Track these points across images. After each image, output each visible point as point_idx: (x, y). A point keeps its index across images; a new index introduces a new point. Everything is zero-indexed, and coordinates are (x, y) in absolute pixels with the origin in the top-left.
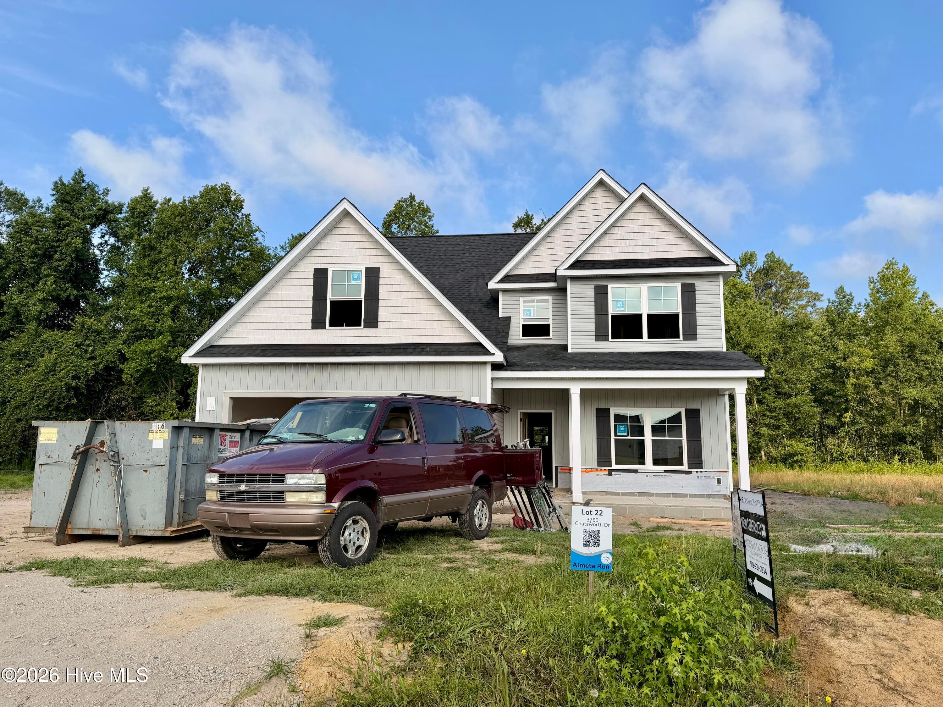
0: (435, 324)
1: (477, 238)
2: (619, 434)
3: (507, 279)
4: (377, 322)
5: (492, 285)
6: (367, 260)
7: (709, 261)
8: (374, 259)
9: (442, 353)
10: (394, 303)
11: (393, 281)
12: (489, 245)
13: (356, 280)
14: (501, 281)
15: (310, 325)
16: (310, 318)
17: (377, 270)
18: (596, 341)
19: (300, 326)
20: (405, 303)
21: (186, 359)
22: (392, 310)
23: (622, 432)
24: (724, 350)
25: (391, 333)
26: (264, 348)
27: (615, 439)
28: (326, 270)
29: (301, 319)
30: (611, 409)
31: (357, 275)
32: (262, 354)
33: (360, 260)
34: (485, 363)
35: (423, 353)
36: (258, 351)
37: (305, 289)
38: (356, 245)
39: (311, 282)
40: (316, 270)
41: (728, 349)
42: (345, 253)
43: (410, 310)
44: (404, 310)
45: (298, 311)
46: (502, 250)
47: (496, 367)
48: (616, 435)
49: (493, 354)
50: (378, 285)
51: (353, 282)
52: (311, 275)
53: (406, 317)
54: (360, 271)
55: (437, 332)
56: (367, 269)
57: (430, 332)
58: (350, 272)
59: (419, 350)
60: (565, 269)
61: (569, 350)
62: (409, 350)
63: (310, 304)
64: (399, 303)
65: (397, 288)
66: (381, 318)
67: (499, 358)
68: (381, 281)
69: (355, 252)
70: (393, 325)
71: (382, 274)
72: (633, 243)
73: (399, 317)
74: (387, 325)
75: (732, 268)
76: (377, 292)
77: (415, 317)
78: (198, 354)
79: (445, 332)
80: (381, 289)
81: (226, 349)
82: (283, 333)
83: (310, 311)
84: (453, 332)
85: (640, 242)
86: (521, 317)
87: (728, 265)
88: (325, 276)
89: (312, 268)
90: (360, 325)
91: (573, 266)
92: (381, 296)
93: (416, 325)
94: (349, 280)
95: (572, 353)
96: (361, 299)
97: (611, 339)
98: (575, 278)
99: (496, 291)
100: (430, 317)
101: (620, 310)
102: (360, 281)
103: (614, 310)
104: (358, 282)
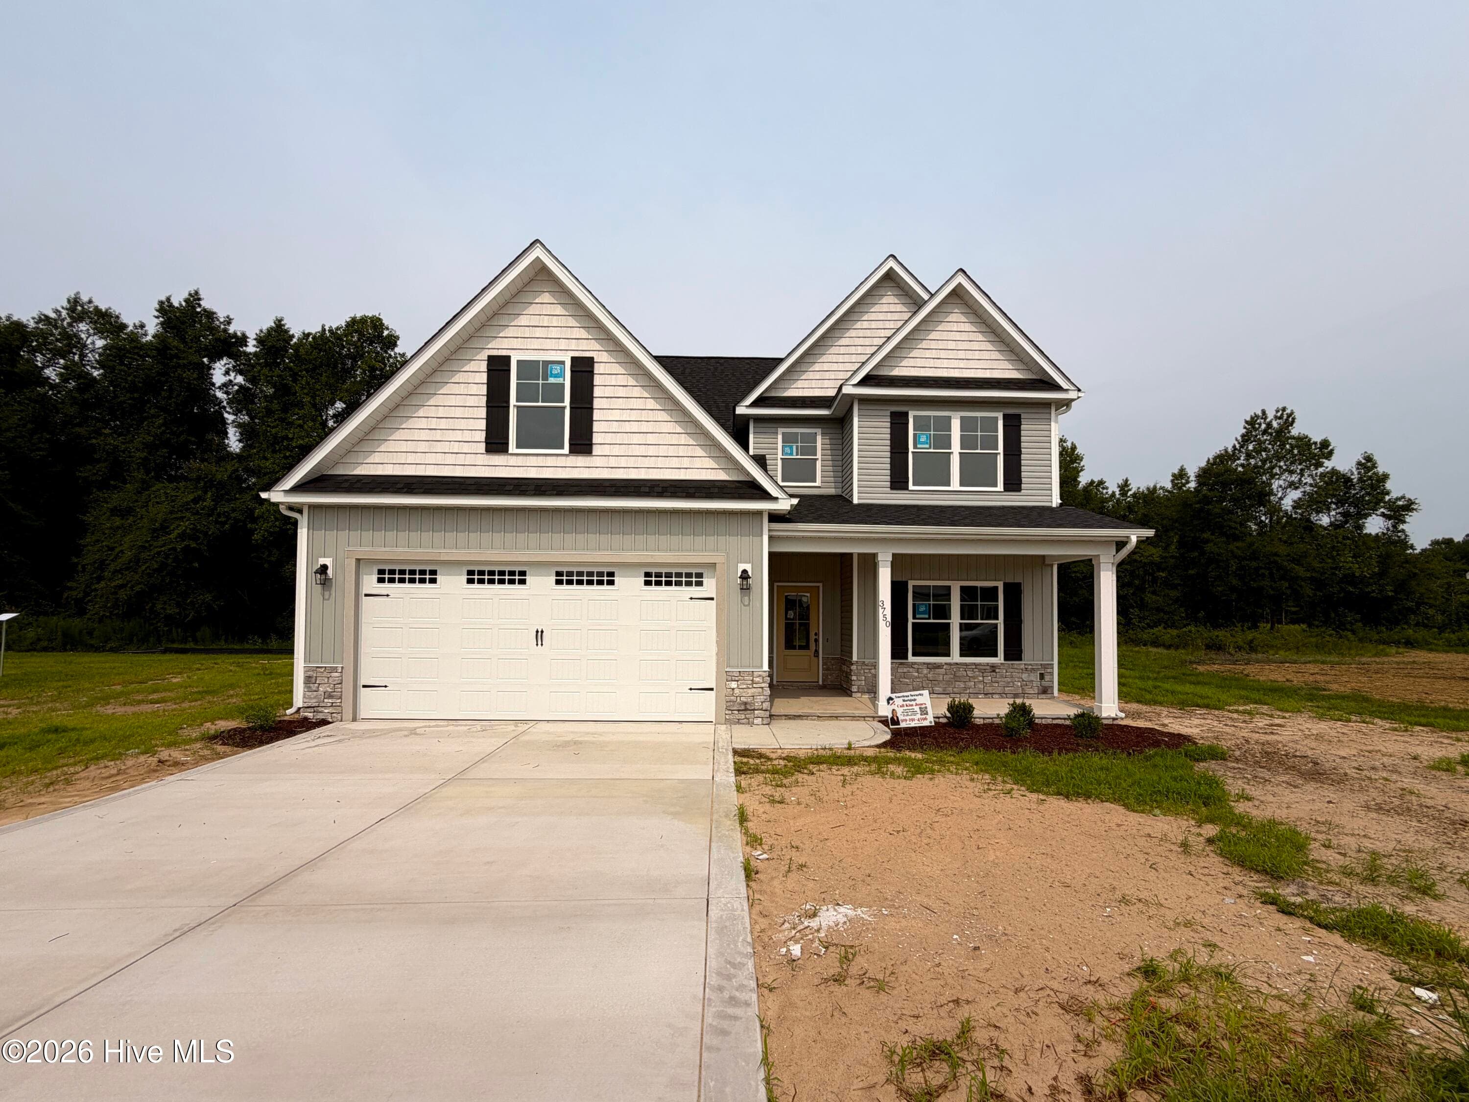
0: (682, 451)
1: (700, 361)
2: (918, 616)
3: (760, 402)
4: (591, 445)
5: (741, 410)
6: (573, 345)
7: (1043, 384)
8: (584, 345)
9: (697, 494)
10: (616, 415)
11: (613, 380)
12: (716, 369)
13: (556, 376)
14: (754, 404)
15: (482, 447)
16: (482, 436)
17: (590, 361)
18: (892, 488)
19: (466, 448)
20: (634, 415)
21: (276, 495)
22: (615, 427)
23: (922, 612)
24: (1058, 505)
25: (613, 462)
26: (407, 481)
27: (913, 623)
28: (508, 358)
29: (467, 436)
30: (910, 582)
31: (556, 369)
32: (405, 490)
33: (563, 345)
34: (759, 513)
36: (396, 486)
37: (474, 389)
38: (555, 321)
39: (483, 378)
40: (491, 359)
41: (1061, 504)
42: (539, 332)
43: (645, 427)
44: (635, 427)
45: (463, 424)
46: (734, 375)
47: (775, 517)
48: (914, 617)
49: (777, 498)
50: (592, 385)
51: (552, 380)
52: (484, 366)
53: (636, 439)
54: (563, 363)
55: (686, 462)
56: (573, 359)
57: (675, 462)
58: (546, 363)
59: (660, 490)
60: (854, 385)
61: (856, 501)
62: (642, 489)
63: (483, 413)
64: (625, 416)
65: (621, 392)
66: (596, 438)
67: (785, 504)
68: (597, 380)
69: (554, 332)
70: (616, 450)
71: (598, 369)
72: (943, 354)
73: (626, 438)
74: (606, 450)
75: (1072, 395)
76: (590, 398)
77: (651, 439)
78: (299, 488)
79: (698, 463)
80: (597, 392)
81: (346, 481)
82: (439, 458)
83: (483, 424)
84: (710, 463)
85: (951, 354)
86: (780, 456)
87: (1067, 390)
88: (506, 368)
89: (484, 355)
90: (562, 447)
91: (864, 382)
92: (597, 403)
93: (652, 451)
94: (545, 378)
95: (859, 505)
96: (564, 408)
97: (911, 487)
98: (865, 400)
99: (746, 418)
100: (674, 439)
101: (924, 448)
102: (562, 379)
103: (915, 447)
104: (559, 380)
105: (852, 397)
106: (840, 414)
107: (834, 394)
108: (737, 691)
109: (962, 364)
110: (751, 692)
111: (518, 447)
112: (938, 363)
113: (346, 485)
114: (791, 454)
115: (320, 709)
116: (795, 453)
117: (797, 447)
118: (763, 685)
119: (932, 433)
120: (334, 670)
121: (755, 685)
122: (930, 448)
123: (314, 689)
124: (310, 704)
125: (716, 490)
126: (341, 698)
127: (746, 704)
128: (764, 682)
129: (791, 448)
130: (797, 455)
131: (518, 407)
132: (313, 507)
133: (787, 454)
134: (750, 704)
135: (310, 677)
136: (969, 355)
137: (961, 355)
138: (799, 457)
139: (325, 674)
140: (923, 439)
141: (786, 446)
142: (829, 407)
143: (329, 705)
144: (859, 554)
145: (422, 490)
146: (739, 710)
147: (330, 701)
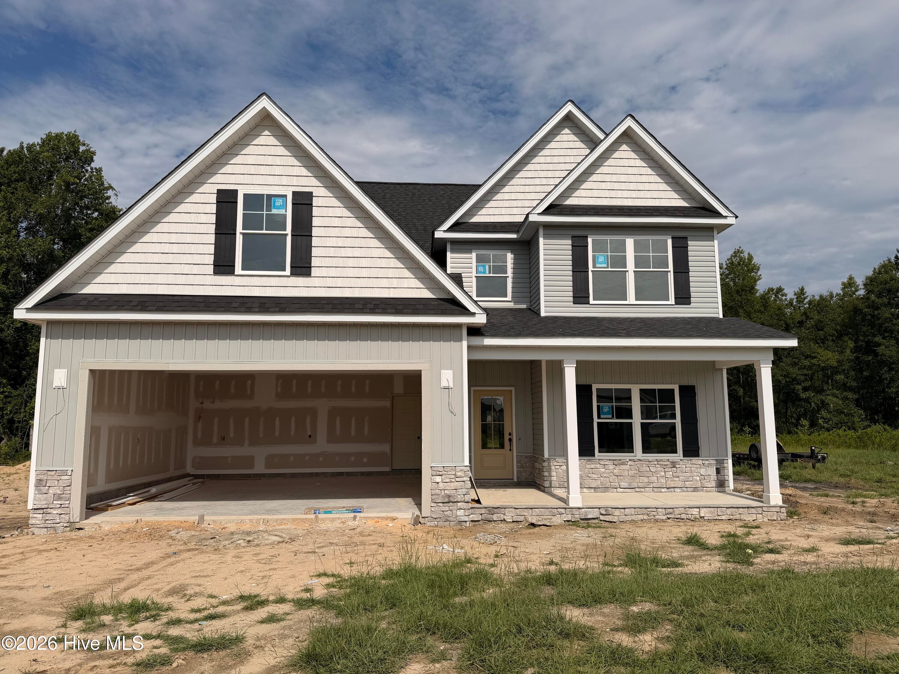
0: (391, 273)
1: (398, 187)
2: (602, 416)
3: (456, 227)
4: (310, 267)
5: (438, 234)
6: (295, 181)
7: (704, 212)
8: (304, 182)
9: (405, 311)
10: (332, 242)
11: (330, 212)
12: (414, 194)
13: (278, 208)
14: (451, 229)
15: (211, 269)
16: (211, 259)
17: (309, 196)
18: (574, 303)
19: (196, 269)
20: (348, 242)
22: (332, 252)
23: (605, 414)
24: (721, 316)
25: (329, 282)
26: (142, 299)
27: (598, 423)
28: (236, 192)
29: (197, 259)
30: (593, 385)
31: (279, 202)
32: (139, 307)
33: (285, 180)
34: (459, 326)
35: (377, 310)
36: (132, 304)
37: (203, 218)
38: (278, 161)
39: (213, 208)
40: (220, 192)
41: (724, 316)
42: (263, 170)
43: (357, 253)
44: (349, 252)
45: (193, 249)
46: (430, 201)
48: (599, 417)
49: (473, 314)
50: (311, 217)
51: (274, 211)
52: (213, 198)
53: (351, 262)
54: (285, 196)
55: (395, 283)
56: (294, 193)
57: (384, 283)
58: (270, 197)
59: (372, 306)
60: (539, 214)
61: (543, 314)
62: (357, 306)
63: (212, 239)
64: (340, 242)
65: (337, 222)
66: (315, 262)
67: (481, 319)
68: (315, 211)
69: (278, 170)
70: (333, 272)
71: (315, 202)
72: (616, 186)
73: (340, 262)
74: (323, 272)
75: (731, 220)
76: (309, 226)
77: (364, 262)
78: (40, 306)
79: (406, 283)
80: (316, 222)
81: (85, 299)
82: (171, 279)
83: (211, 249)
84: (416, 283)
85: (623, 186)
86: (474, 274)
87: (726, 217)
88: (234, 200)
89: (214, 189)
90: (284, 270)
91: (549, 210)
92: (315, 232)
93: (364, 273)
94: (269, 208)
95: (546, 318)
96: (286, 235)
97: (592, 301)
98: (549, 227)
99: (444, 241)
100: (383, 263)
101: (602, 266)
102: (284, 211)
103: (594, 266)
104: (282, 212)
105: (537, 225)
106: (527, 237)
107: (522, 221)
108: (441, 485)
109: (634, 194)
110: (453, 485)
111: (243, 269)
112: (613, 194)
113: (84, 303)
114: (485, 273)
115: (49, 511)
116: (487, 272)
117: (490, 266)
118: (464, 479)
119: (609, 254)
120: (64, 473)
121: (457, 479)
122: (608, 267)
123: (45, 491)
124: (39, 506)
125: (421, 307)
126: (69, 499)
127: (449, 496)
128: (466, 476)
129: (484, 267)
130: (490, 273)
131: (243, 234)
132: (50, 323)
133: (481, 272)
134: (453, 497)
135: (40, 480)
136: (640, 186)
137: (632, 186)
138: (491, 275)
139: (56, 477)
140: (601, 259)
141: (480, 266)
142: (517, 232)
143: (58, 506)
144: (547, 362)
145: (155, 308)
146: (443, 503)
147: (59, 502)
